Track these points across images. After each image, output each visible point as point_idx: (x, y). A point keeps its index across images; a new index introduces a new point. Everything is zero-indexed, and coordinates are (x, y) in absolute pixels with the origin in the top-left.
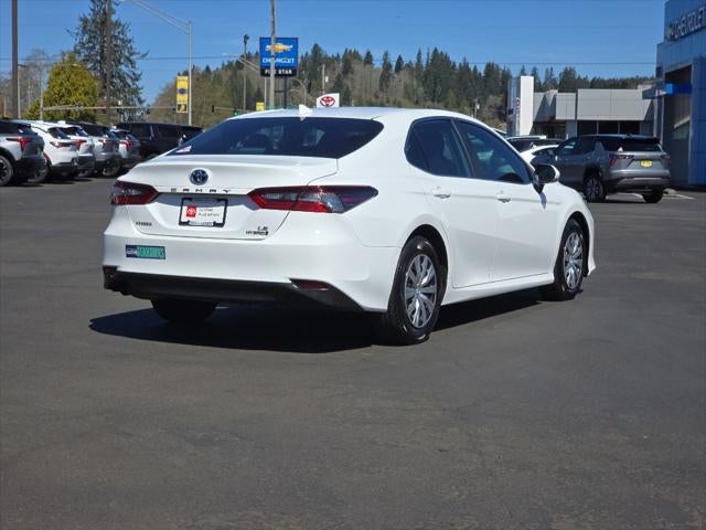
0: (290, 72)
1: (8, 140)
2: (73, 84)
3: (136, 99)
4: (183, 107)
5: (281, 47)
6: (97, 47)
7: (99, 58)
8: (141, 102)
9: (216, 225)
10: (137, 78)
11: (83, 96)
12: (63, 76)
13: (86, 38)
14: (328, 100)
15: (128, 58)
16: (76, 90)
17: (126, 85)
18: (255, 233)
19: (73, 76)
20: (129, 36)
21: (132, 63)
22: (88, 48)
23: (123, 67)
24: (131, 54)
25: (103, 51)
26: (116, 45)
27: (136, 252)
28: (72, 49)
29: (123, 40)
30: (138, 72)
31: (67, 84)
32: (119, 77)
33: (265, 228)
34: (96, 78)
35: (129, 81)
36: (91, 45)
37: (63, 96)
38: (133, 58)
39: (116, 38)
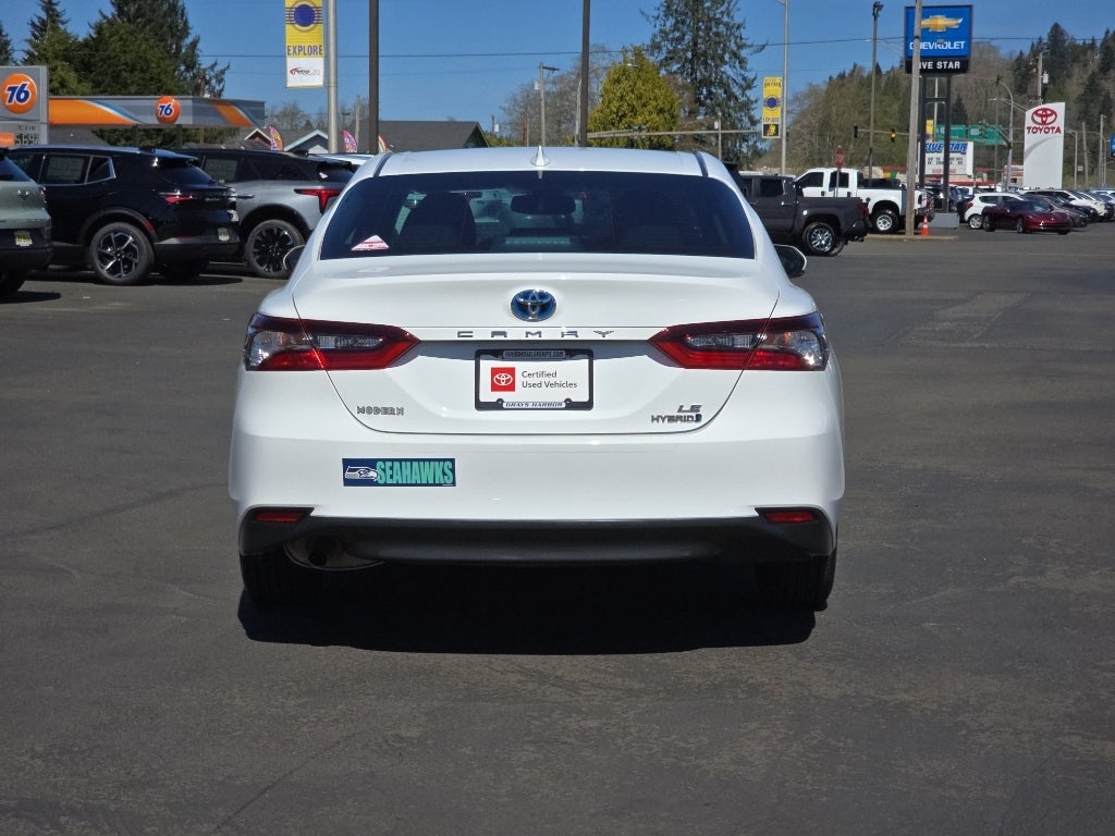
0: (957, 64)
1: (298, 191)
2: (639, 98)
3: (746, 119)
4: (773, 129)
5: (941, 22)
6: (688, 37)
7: (689, 55)
8: (754, 122)
9: (571, 405)
10: (748, 85)
11: (655, 115)
12: (625, 84)
13: (671, 22)
14: (1046, 114)
15: (735, 55)
16: (644, 105)
17: (730, 96)
18: (671, 419)
19: (639, 84)
20: (738, 19)
21: (742, 61)
22: (673, 39)
23: (726, 68)
24: (740, 47)
25: (695, 44)
26: (717, 34)
27: (372, 474)
28: (648, 42)
29: (727, 25)
30: (750, 75)
31: (631, 97)
32: (722, 84)
33: (695, 408)
34: (684, 87)
35: (736, 90)
36: (677, 34)
37: (624, 115)
38: (744, 53)
39: (718, 21)
